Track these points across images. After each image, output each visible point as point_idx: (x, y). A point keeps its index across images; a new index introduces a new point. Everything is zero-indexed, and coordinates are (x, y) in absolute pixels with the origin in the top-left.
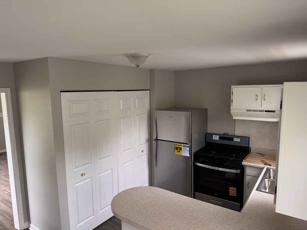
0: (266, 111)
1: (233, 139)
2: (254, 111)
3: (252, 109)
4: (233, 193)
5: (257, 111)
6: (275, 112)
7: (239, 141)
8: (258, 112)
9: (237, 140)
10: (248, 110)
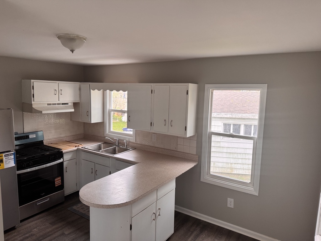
0: (62, 104)
1: (28, 136)
2: (53, 104)
3: (52, 103)
4: (58, 183)
5: (55, 104)
6: (68, 104)
7: (35, 137)
8: (57, 105)
9: (32, 136)
10: (48, 104)
